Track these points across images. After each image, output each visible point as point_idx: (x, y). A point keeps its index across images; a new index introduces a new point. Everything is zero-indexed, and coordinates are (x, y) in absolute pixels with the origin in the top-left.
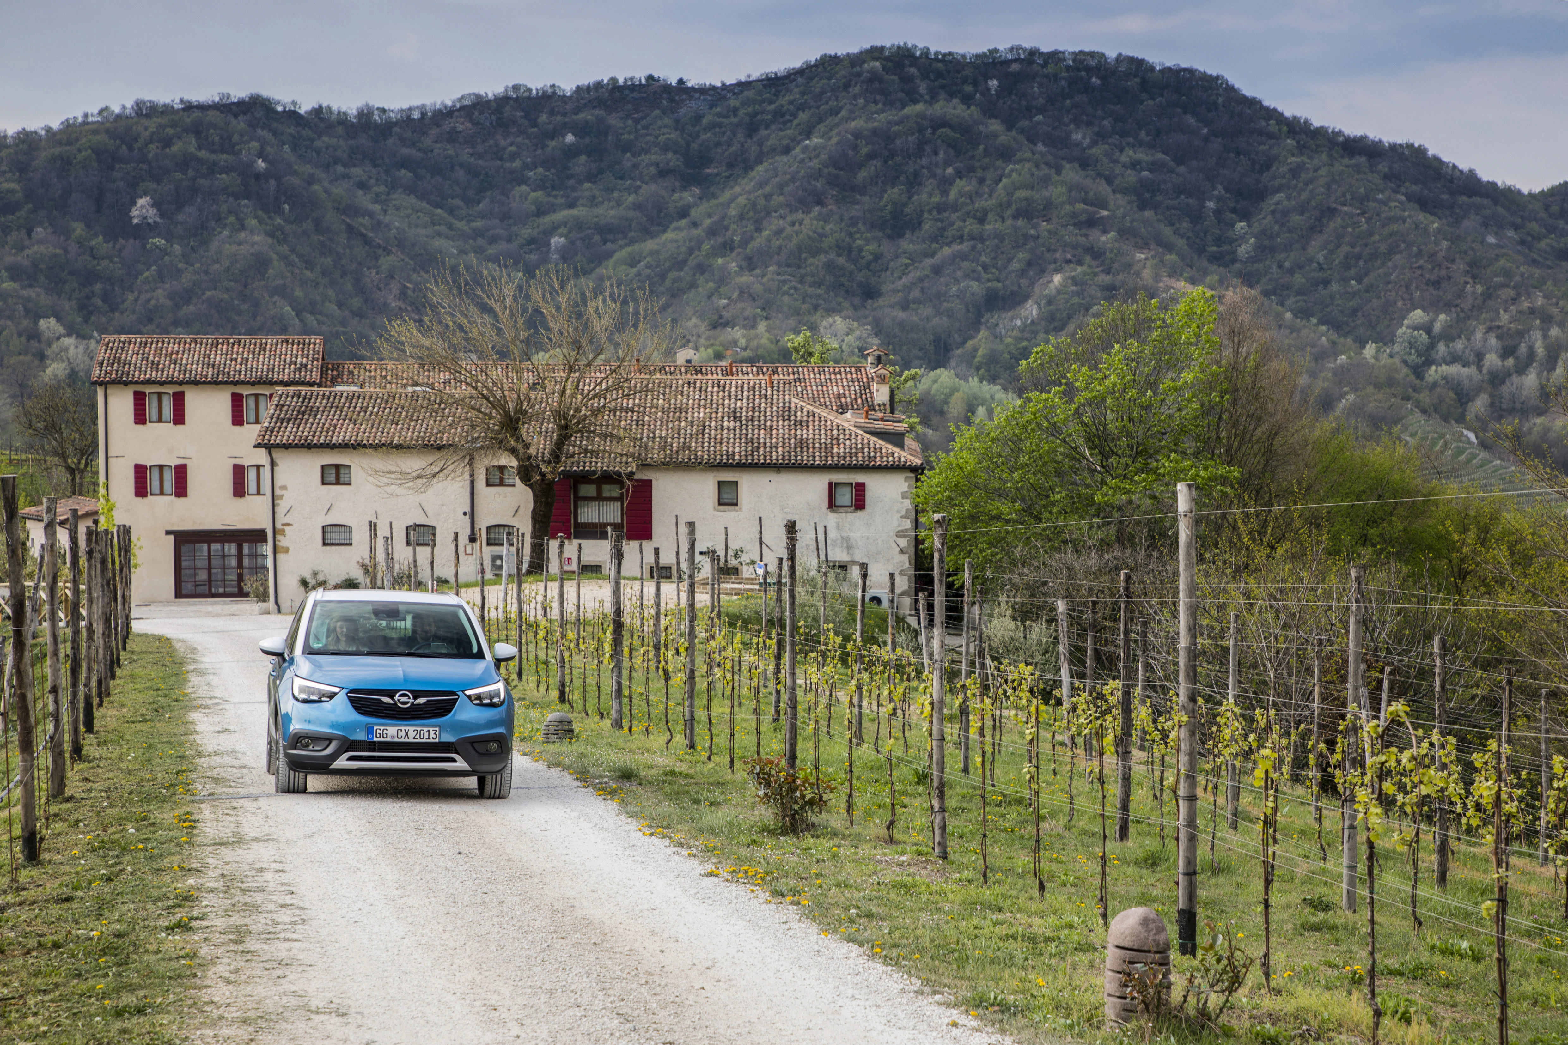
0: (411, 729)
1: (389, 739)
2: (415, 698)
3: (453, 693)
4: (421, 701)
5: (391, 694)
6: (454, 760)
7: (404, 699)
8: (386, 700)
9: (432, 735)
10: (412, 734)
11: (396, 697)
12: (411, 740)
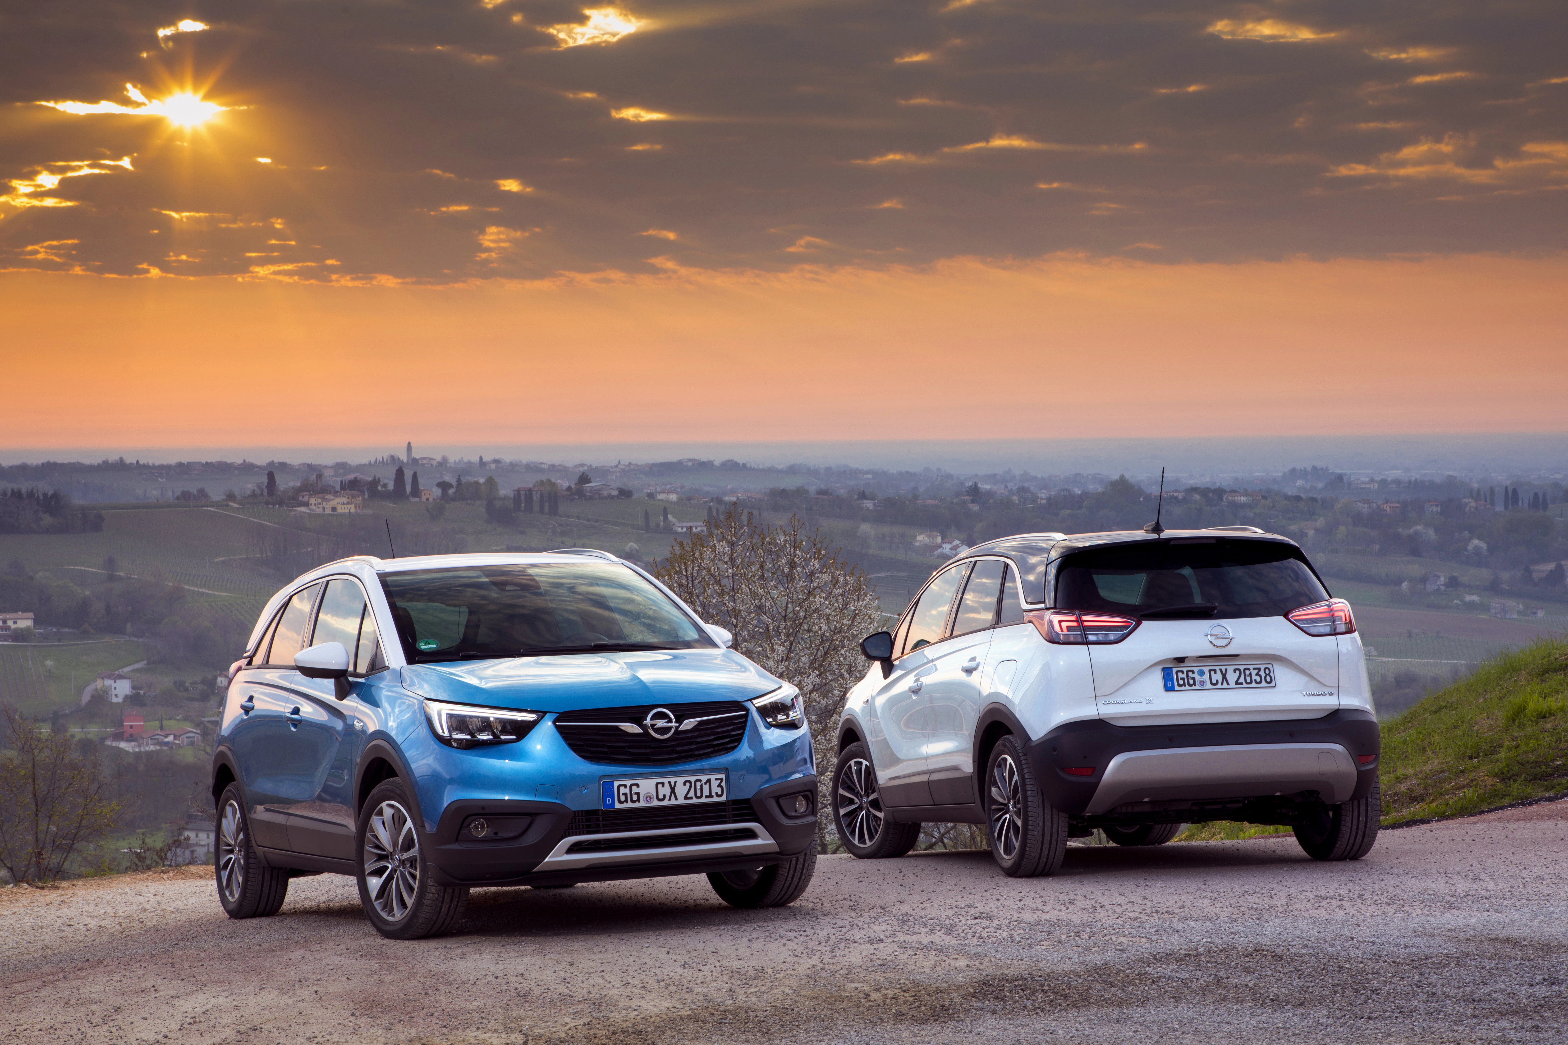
0: (680, 780)
1: (642, 804)
2: (679, 720)
3: (736, 705)
4: (689, 724)
5: (636, 714)
6: (752, 835)
7: (661, 723)
8: (631, 728)
9: (715, 789)
10: (681, 790)
11: (648, 721)
12: (681, 801)
